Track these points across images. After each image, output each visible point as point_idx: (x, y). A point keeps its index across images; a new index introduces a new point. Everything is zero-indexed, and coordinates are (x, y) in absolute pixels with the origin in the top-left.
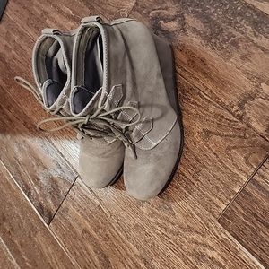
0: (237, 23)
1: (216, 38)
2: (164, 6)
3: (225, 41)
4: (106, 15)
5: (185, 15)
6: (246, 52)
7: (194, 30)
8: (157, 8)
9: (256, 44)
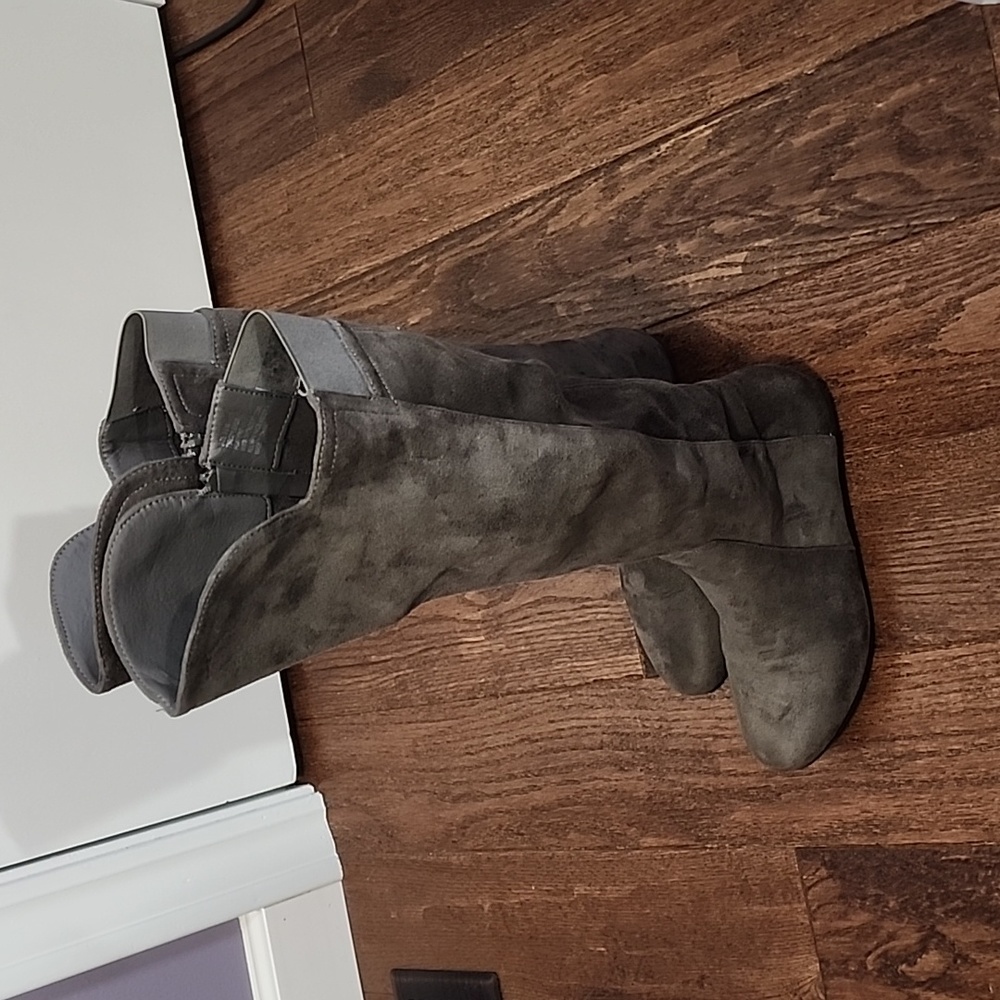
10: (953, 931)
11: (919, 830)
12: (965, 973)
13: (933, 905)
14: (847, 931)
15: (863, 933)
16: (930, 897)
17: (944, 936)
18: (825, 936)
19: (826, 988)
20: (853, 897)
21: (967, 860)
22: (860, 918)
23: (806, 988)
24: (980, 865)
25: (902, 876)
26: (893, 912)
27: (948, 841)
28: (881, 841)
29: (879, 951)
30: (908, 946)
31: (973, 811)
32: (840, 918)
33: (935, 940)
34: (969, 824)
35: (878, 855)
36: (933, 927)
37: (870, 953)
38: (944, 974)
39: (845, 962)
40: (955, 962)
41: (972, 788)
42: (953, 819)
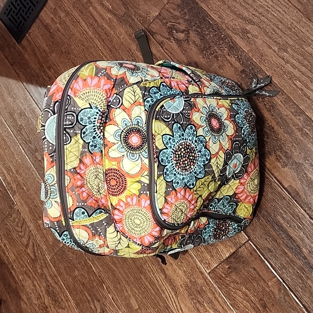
0: (220, 44)
1: (206, 51)
2: (178, 21)
3: (211, 54)
4: (137, 16)
5: (190, 31)
6: (222, 64)
7: (194, 42)
8: (172, 21)
9: (228, 60)
10: (192, 35)
11: (209, 8)
12: (185, 45)
13: (194, 26)
14: (172, 13)
15: (174, 17)
16: (196, 23)
17: (189, 33)
18: (166, 10)
19: (154, 20)
20: (181, 8)
21: (211, 24)
22: (177, 13)
23: (150, 16)
24: (213, 27)
25: (195, 14)
26: (184, 19)
27: (212, 17)
28: (199, 2)
29: (173, 24)
30: (180, 28)
31: (224, 16)
32: (173, 9)
33: (187, 32)
34: (220, 17)
35: (195, 5)
36: (189, 30)
37: (171, 22)
38: (181, 40)
39: (164, 19)
40: (186, 40)
41: (229, 11)
42: (218, 13)
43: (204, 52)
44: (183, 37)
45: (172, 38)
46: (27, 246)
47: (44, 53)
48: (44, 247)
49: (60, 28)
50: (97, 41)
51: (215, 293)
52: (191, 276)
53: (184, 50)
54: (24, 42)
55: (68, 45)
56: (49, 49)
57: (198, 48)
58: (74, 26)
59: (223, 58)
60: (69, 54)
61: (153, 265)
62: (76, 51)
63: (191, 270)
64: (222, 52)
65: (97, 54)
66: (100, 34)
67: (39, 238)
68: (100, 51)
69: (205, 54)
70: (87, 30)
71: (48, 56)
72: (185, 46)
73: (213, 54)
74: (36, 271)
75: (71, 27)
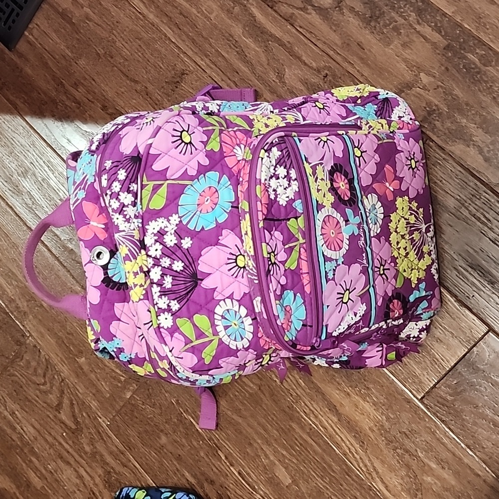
43: (373, 24)
44: (330, 4)
45: (309, 7)
46: (59, 407)
47: (63, 62)
48: (94, 404)
49: (92, 14)
50: (165, 29)
51: (438, 432)
52: (387, 410)
53: (335, 25)
54: (22, 46)
55: (109, 41)
56: (72, 52)
57: (360, 18)
58: (119, 8)
59: (409, 29)
60: (112, 58)
61: (312, 402)
62: (126, 50)
63: (387, 399)
64: (405, 19)
65: (167, 50)
66: (170, 15)
67: (81, 389)
68: (173, 44)
69: (375, 27)
70: (145, 11)
71: (71, 66)
72: (336, 17)
73: (389, 25)
74: (80, 451)
75: (112, 10)
